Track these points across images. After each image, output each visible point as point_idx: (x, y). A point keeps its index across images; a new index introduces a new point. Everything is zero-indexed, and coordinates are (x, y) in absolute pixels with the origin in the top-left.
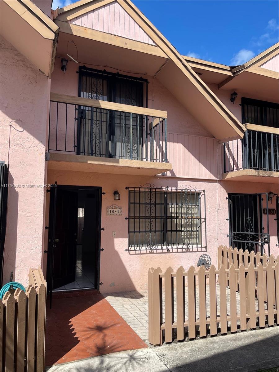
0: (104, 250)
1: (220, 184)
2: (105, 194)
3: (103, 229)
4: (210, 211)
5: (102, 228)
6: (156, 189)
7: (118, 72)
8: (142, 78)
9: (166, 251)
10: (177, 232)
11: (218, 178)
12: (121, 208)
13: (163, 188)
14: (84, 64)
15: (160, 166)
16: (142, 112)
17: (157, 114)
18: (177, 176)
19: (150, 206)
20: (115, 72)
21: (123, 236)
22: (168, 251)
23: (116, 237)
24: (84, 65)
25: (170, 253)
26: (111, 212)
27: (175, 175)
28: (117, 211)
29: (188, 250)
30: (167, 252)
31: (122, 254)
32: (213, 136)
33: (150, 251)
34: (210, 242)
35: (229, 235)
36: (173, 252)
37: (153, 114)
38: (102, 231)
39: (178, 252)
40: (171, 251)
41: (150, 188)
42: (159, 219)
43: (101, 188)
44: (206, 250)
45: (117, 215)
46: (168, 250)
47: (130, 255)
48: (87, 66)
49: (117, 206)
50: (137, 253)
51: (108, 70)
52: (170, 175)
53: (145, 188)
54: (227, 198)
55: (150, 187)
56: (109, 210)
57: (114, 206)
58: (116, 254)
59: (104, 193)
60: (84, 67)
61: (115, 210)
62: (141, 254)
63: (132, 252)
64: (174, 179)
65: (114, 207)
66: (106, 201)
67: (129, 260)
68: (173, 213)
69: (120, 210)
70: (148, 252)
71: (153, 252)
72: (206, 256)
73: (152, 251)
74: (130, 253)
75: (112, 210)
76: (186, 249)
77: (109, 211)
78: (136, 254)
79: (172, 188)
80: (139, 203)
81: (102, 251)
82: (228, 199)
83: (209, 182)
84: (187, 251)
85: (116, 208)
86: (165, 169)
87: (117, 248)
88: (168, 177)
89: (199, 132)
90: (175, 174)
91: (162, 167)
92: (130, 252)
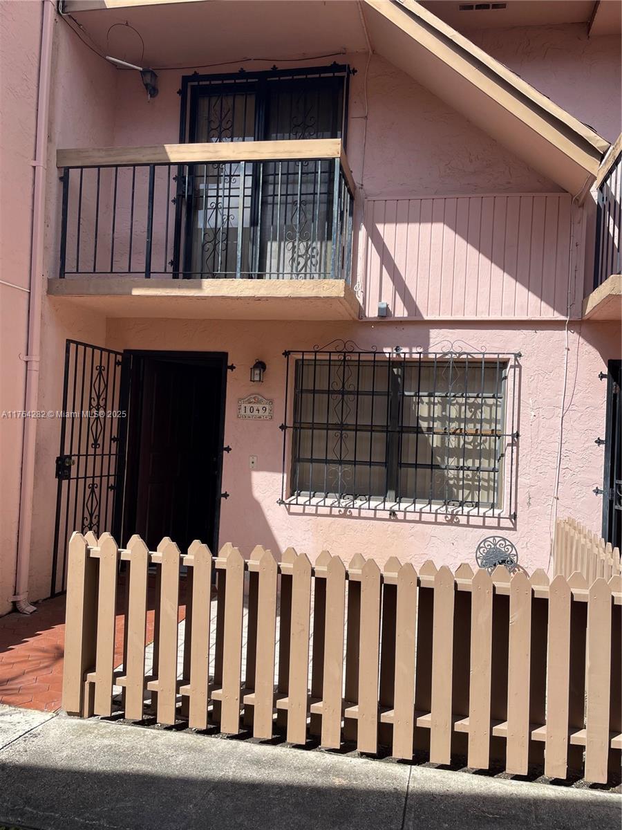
0: (228, 495)
1: (580, 334)
2: (234, 368)
3: (228, 449)
4: (533, 414)
5: (225, 446)
6: (359, 353)
7: (274, 66)
8: (338, 65)
9: (386, 515)
10: (418, 469)
11: (567, 315)
12: (271, 402)
13: (385, 350)
14: (196, 69)
15: (309, 289)
16: (270, 155)
17: (311, 151)
18: (426, 318)
19: (343, 399)
20: (267, 67)
21: (272, 469)
22: (390, 514)
23: (258, 470)
24: (195, 72)
25: (397, 520)
26: (248, 410)
27: (420, 315)
28: (261, 409)
29: (452, 519)
30: (388, 517)
31: (270, 511)
32: (560, 187)
33: (340, 511)
34: (529, 504)
35: (601, 488)
36: (405, 520)
37: (298, 152)
38: (225, 452)
39: (420, 522)
40: (400, 516)
41: (345, 353)
42: (382, 431)
43: (225, 355)
44: (515, 525)
45: (260, 417)
46: (393, 513)
47: (290, 514)
48: (202, 72)
49: (260, 398)
50: (306, 512)
51: (250, 67)
52: (406, 315)
53: (330, 352)
54: (602, 376)
55: (345, 350)
56: (243, 406)
57: (254, 396)
58: (256, 507)
59: (232, 368)
60: (196, 77)
61: (256, 406)
62: (316, 515)
63: (294, 509)
64: (418, 325)
65: (254, 398)
66: (236, 386)
67: (286, 525)
68: (424, 419)
69: (267, 407)
70: (335, 511)
71: (348, 513)
72: (503, 542)
73: (345, 512)
74: (288, 510)
75: (248, 406)
76: (446, 517)
77: (243, 409)
78: (304, 514)
79: (411, 350)
80: (329, 392)
81: (224, 498)
82: (605, 380)
83: (536, 329)
84: (450, 523)
85: (259, 402)
86: (322, 296)
87: (258, 493)
88: (401, 321)
89: (509, 183)
90: (419, 312)
91: (315, 290)
92: (289, 507)
